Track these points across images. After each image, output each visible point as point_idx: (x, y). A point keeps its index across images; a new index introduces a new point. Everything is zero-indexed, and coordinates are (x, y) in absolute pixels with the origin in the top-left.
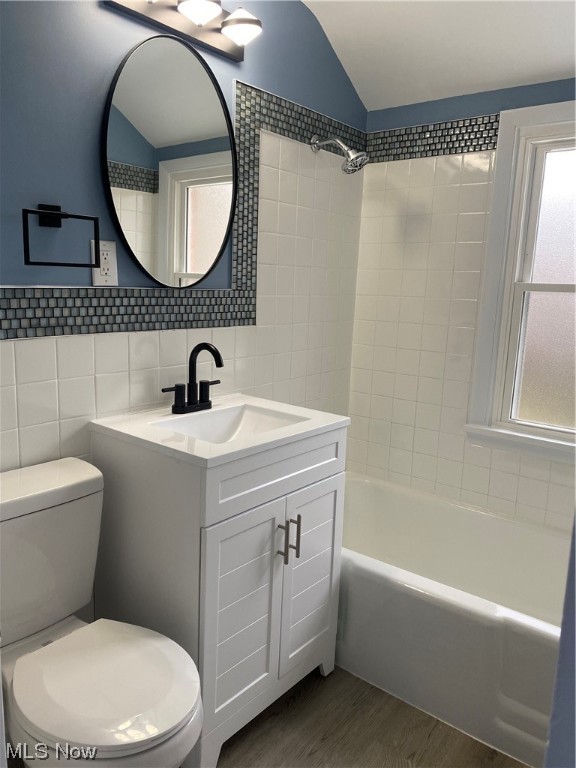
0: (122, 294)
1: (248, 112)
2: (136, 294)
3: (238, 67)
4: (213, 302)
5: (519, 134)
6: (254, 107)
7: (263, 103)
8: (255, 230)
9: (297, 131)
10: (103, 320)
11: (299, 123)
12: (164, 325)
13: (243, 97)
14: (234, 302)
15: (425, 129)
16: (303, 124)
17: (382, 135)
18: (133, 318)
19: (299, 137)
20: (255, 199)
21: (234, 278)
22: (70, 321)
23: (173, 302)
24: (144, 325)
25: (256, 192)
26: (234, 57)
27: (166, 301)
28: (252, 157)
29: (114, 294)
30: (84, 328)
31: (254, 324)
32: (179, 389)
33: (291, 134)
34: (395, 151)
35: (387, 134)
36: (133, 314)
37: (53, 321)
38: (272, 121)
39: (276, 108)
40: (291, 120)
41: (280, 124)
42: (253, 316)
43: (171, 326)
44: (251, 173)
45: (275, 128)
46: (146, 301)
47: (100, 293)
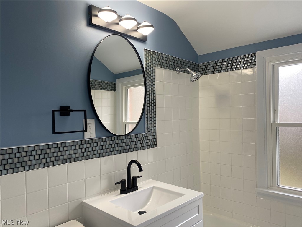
0: (97, 141)
1: (150, 61)
2: (104, 140)
3: (145, 43)
4: (138, 140)
5: (265, 61)
6: (152, 58)
7: (156, 56)
8: (154, 107)
9: (170, 66)
10: (89, 153)
11: (171, 63)
12: (116, 152)
13: (147, 55)
14: (147, 139)
15: (224, 61)
16: (173, 63)
17: (205, 64)
18: (102, 151)
19: (171, 68)
20: (154, 95)
21: (146, 128)
22: (74, 156)
23: (120, 141)
24: (107, 153)
25: (154, 92)
26: (143, 40)
27: (117, 142)
28: (152, 78)
29: (94, 141)
30: (80, 158)
31: (156, 147)
32: (123, 182)
33: (168, 68)
34: (211, 70)
35: (208, 64)
36: (102, 149)
37: (66, 157)
38: (160, 63)
39: (161, 58)
40: (167, 62)
41: (163, 64)
42: (155, 144)
43: (119, 152)
44: (152, 85)
45: (161, 66)
46: (108, 143)
47: (88, 142)
